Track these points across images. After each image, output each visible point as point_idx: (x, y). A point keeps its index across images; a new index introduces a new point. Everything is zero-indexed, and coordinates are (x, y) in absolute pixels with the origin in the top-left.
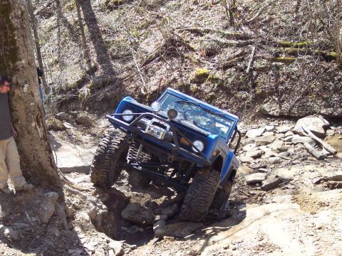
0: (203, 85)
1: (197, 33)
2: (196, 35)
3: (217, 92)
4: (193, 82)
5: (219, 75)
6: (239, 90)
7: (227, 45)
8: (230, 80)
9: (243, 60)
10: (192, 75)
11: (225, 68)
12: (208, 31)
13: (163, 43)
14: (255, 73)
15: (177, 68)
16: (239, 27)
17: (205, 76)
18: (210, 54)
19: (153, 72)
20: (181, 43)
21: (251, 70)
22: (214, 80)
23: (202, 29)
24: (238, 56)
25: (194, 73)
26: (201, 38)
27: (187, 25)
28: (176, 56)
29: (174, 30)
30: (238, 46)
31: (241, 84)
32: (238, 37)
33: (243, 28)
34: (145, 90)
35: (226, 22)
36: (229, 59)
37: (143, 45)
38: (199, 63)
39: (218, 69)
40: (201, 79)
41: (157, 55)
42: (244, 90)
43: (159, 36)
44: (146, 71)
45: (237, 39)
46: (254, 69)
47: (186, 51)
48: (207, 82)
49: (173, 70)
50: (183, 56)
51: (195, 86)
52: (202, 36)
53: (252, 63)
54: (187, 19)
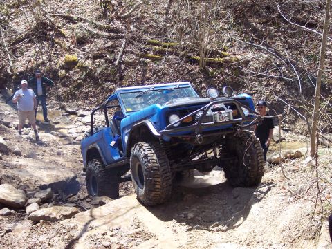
0: (72, 72)
1: (70, 20)
2: (68, 22)
3: (84, 80)
4: (62, 67)
5: (88, 63)
6: (107, 80)
7: (98, 36)
8: (99, 70)
9: (112, 52)
10: (61, 61)
11: (95, 58)
12: (81, 20)
13: (34, 25)
14: (123, 66)
15: (47, 52)
16: (111, 20)
17: (75, 63)
18: (81, 42)
19: (22, 54)
20: (53, 27)
21: (120, 63)
22: (83, 68)
23: (75, 17)
24: (108, 48)
25: (63, 59)
26: (73, 26)
27: (60, 10)
28: (47, 39)
29: (46, 13)
30: (110, 38)
31: (109, 75)
32: (110, 30)
33: (115, 21)
34: (11, 70)
35: (99, 13)
36: (100, 49)
37: (12, 24)
38: (69, 50)
39: (88, 58)
40: (70, 65)
41: (27, 36)
42: (112, 81)
43: (31, 17)
44: (14, 51)
45: (109, 31)
46: (123, 63)
47: (57, 36)
48: (76, 69)
49: (42, 54)
50: (53, 41)
51: (63, 72)
52: (74, 23)
53: (121, 56)
54: (60, 5)
